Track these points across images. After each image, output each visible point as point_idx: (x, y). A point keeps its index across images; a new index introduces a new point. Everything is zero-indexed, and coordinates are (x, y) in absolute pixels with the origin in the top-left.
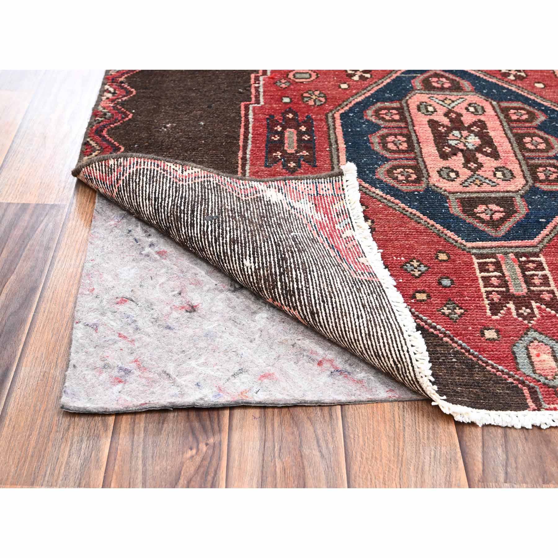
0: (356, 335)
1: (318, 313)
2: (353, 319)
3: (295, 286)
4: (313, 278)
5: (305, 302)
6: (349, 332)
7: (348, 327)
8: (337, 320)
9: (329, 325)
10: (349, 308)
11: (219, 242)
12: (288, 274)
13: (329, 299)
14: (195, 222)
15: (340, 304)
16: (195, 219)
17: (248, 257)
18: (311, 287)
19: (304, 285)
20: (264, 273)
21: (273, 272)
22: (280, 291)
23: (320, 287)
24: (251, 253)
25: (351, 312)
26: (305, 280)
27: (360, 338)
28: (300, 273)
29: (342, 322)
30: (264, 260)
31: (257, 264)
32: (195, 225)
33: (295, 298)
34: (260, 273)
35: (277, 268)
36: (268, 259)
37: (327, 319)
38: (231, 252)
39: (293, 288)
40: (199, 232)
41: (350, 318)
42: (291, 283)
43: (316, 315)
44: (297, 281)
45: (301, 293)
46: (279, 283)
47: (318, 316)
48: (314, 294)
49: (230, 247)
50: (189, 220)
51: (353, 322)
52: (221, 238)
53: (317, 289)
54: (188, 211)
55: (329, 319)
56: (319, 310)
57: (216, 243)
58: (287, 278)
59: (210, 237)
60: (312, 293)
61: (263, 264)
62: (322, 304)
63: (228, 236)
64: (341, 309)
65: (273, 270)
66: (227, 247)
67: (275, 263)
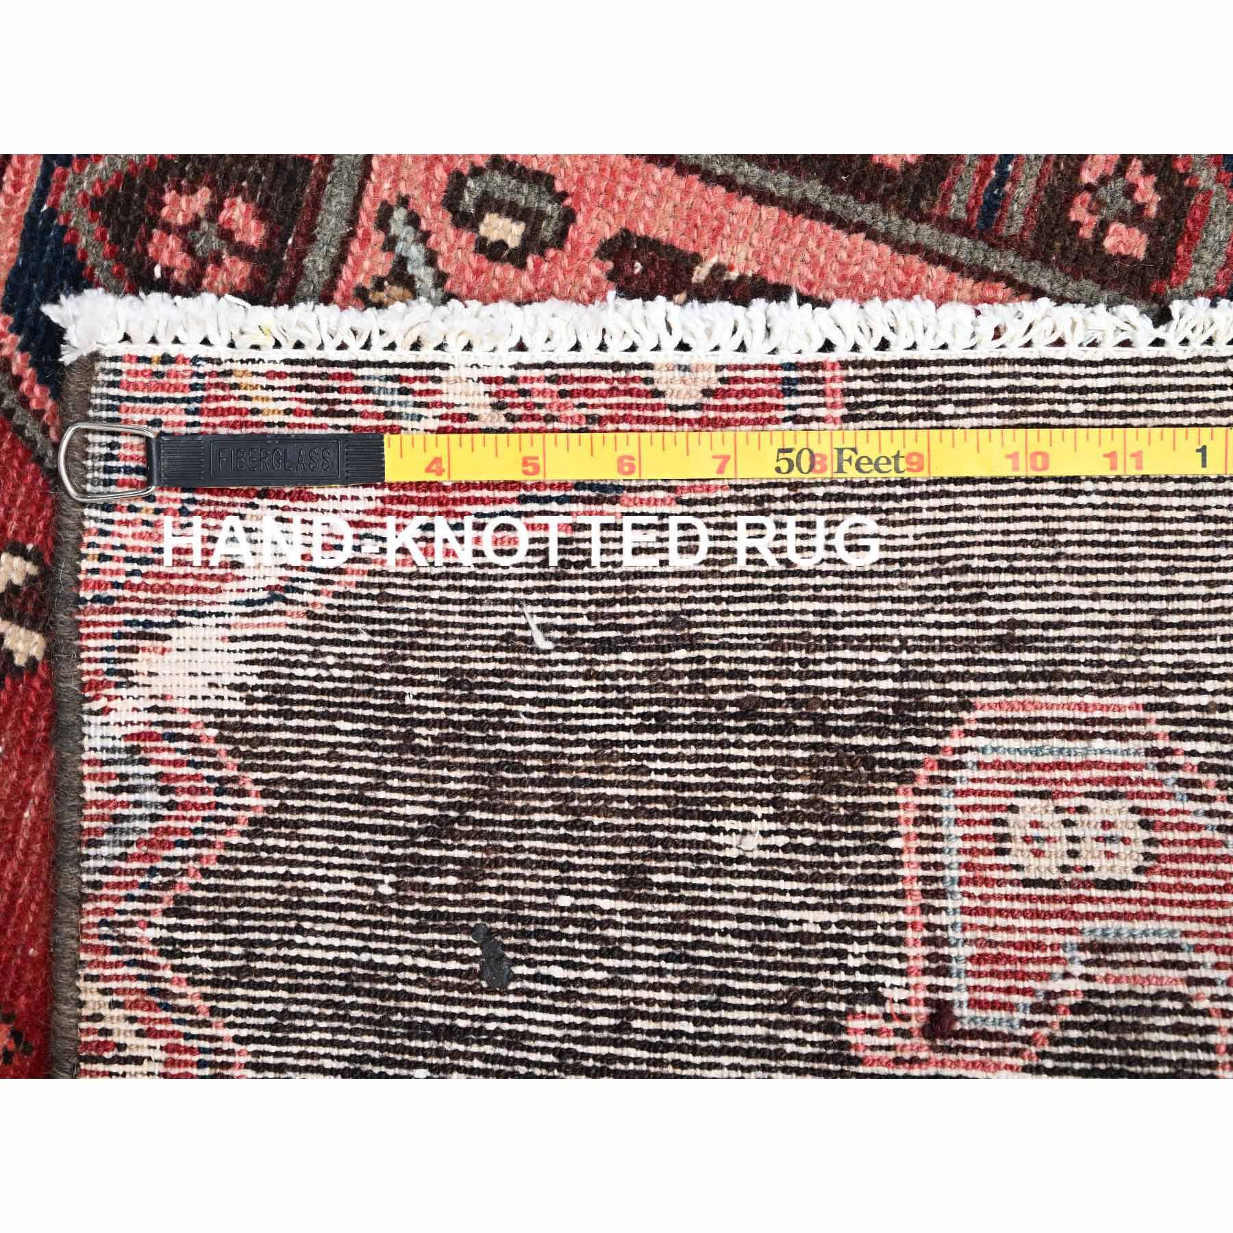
0: (1136, 513)
1: (1013, 624)
2: (1076, 512)
3: (888, 684)
4: (861, 619)
5: (958, 662)
6: (1117, 532)
7: (1100, 531)
8: (1062, 564)
9: (1068, 596)
10: (1025, 519)
11: (622, 940)
12: (824, 705)
13: (970, 577)
14: (506, 1026)
15: (1002, 544)
16: (491, 1026)
17: (720, 839)
18: (905, 631)
19: (889, 655)
20: (804, 789)
21: (806, 754)
22: (890, 741)
23: (907, 600)
24: (702, 824)
25: (1046, 512)
26: (871, 649)
27: (1150, 501)
28: (830, 661)
29: (1071, 550)
30: (746, 781)
31: (759, 811)
32: (521, 1028)
33: (930, 692)
34: (796, 803)
35: (793, 738)
36: (745, 766)
37: (1045, 597)
38: (680, 899)
39: (893, 692)
40: (552, 1018)
41: (1066, 518)
42: (870, 697)
43: (1019, 632)
44: (867, 676)
45: (920, 669)
46: (859, 740)
47: (1025, 625)
48: (939, 625)
49: (659, 900)
50: (488, 1049)
51: (1088, 512)
52: (611, 932)
53: (920, 613)
54: (439, 1053)
55: (1049, 590)
56: (1005, 618)
57: (623, 955)
58: (847, 711)
59: (589, 974)
60: (933, 632)
61: (759, 788)
62: (986, 604)
63: (606, 904)
64: (1024, 543)
65: (799, 754)
66: (650, 914)
67: (764, 745)
